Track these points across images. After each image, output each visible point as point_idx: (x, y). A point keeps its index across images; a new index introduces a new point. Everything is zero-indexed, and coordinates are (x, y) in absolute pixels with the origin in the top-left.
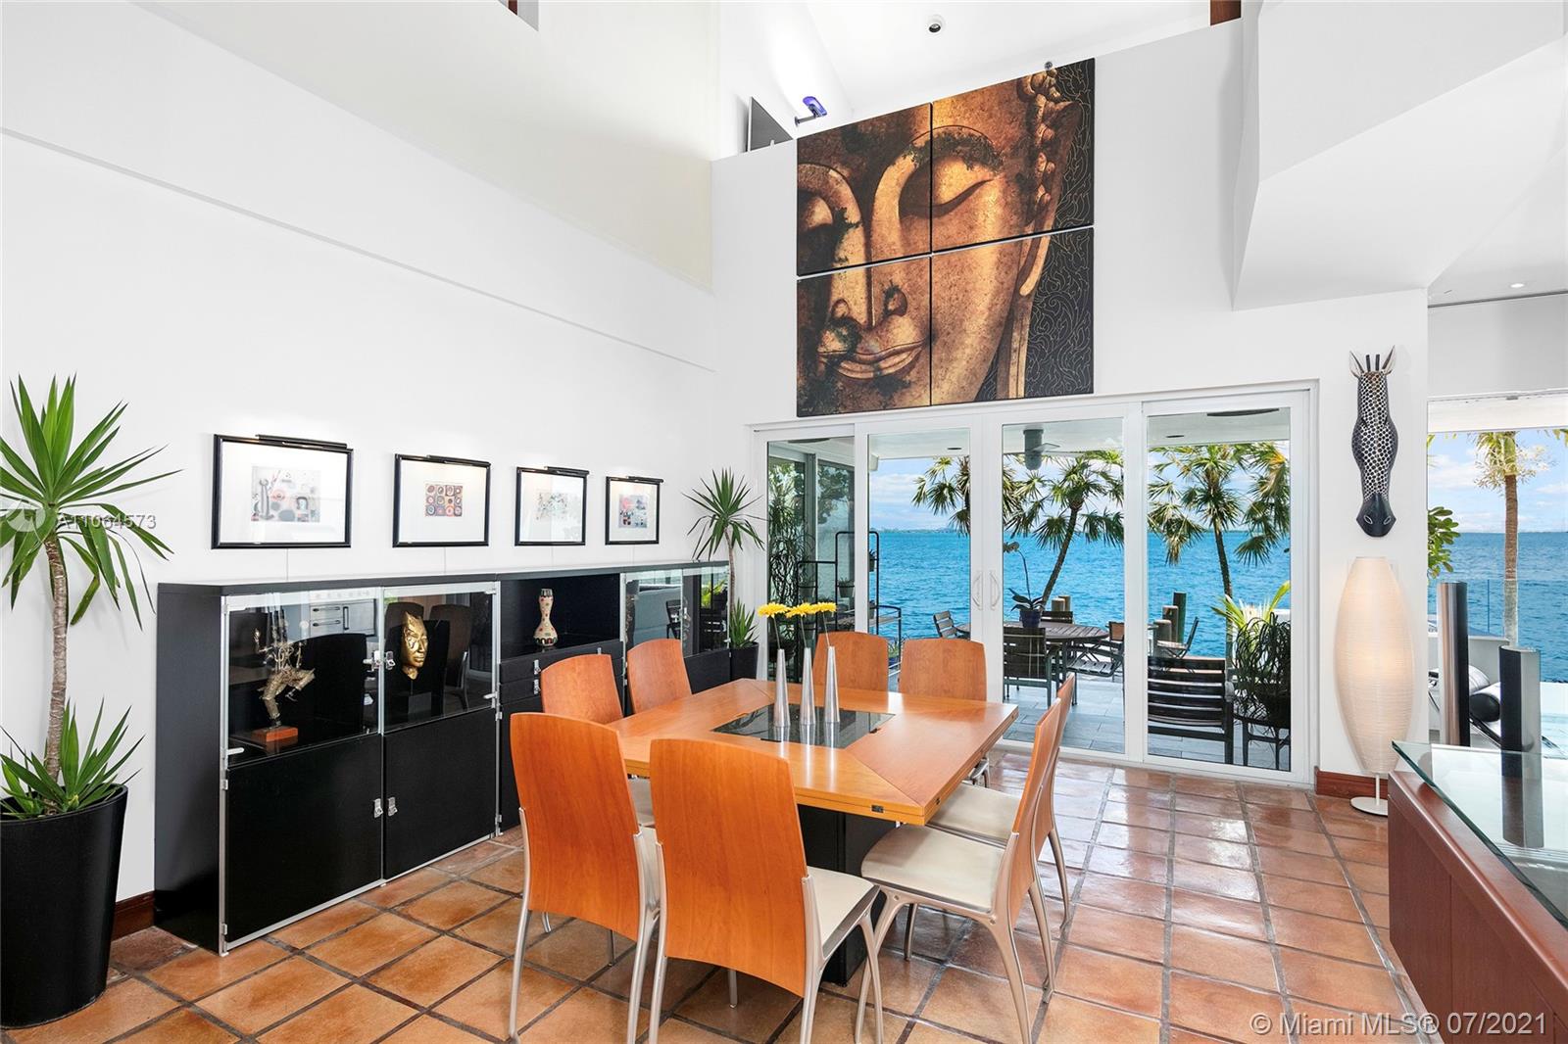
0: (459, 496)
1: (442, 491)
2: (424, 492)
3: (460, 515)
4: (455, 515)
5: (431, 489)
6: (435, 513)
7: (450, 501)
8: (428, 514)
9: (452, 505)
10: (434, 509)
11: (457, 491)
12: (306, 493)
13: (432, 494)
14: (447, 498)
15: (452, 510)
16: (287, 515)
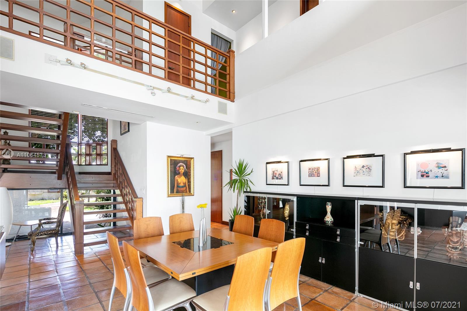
0: (319, 170)
1: (313, 170)
2: (307, 170)
3: (319, 176)
4: (318, 176)
5: (310, 169)
6: (311, 176)
7: (316, 172)
8: (309, 176)
9: (317, 173)
10: (311, 175)
11: (318, 169)
12: (280, 173)
13: (310, 171)
14: (315, 171)
15: (317, 175)
16: (277, 178)
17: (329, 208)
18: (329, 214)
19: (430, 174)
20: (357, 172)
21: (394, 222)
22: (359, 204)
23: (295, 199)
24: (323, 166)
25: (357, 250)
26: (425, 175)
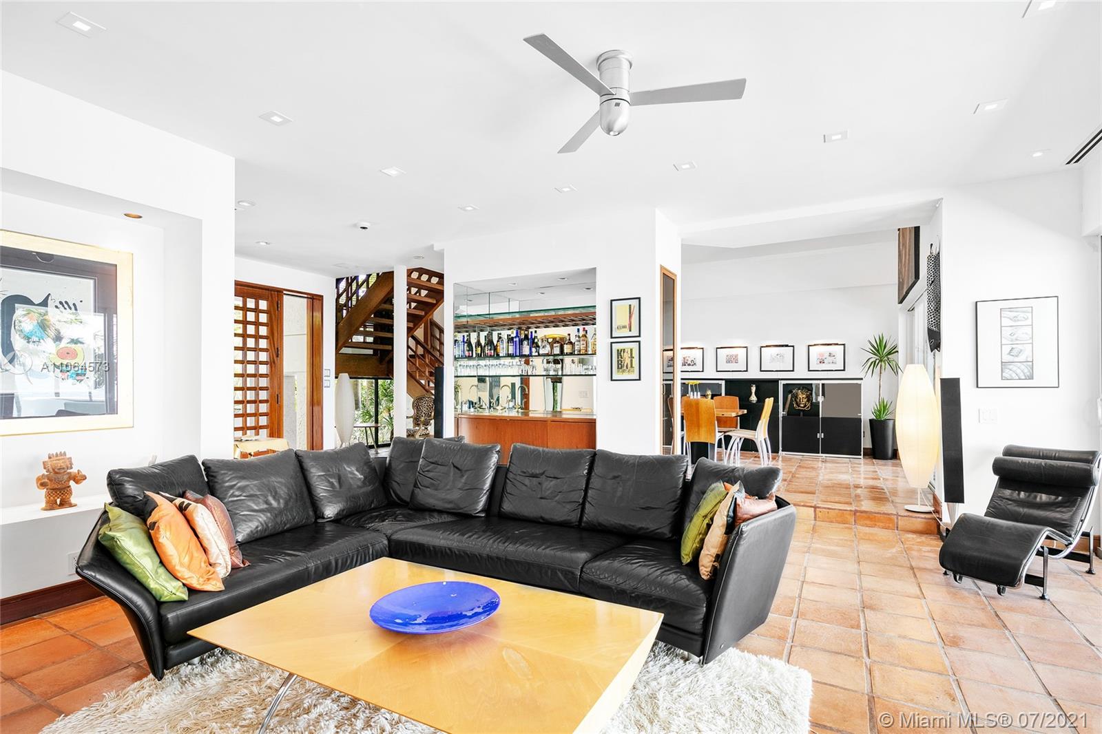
1: (730, 356)
2: (725, 357)
5: (727, 356)
6: (731, 363)
8: (725, 363)
9: (734, 360)
11: (737, 356)
14: (732, 358)
15: (735, 362)
16: (689, 365)
17: (754, 389)
18: (753, 394)
19: (825, 361)
20: (773, 360)
21: (804, 396)
22: (781, 383)
23: (723, 383)
24: (741, 353)
25: (781, 419)
26: (822, 362)
